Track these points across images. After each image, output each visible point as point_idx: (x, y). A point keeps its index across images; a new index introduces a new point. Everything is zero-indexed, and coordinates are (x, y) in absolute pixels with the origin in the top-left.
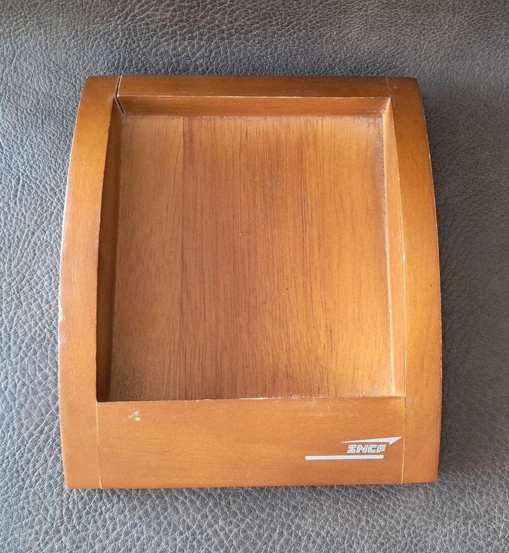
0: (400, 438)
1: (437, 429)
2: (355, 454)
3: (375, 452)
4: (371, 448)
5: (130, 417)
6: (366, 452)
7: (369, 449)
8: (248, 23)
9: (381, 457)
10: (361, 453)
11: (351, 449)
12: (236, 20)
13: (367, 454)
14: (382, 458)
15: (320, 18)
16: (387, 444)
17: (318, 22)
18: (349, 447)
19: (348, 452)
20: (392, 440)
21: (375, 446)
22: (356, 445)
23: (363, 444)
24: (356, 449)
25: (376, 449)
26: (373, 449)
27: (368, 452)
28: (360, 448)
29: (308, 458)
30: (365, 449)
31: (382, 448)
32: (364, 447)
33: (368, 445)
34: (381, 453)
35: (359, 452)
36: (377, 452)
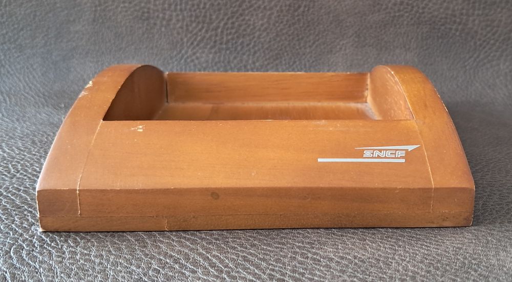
0: (419, 146)
4: (389, 153)
5: (133, 129)
6: (384, 156)
7: (388, 154)
8: (266, 63)
9: (403, 161)
10: (379, 157)
11: (367, 153)
12: (258, 60)
15: (315, 57)
16: (406, 150)
17: (313, 62)
18: (365, 152)
19: (364, 156)
20: (410, 148)
21: (394, 152)
22: (372, 151)
23: (380, 150)
24: (373, 154)
25: (395, 154)
26: (391, 154)
27: (387, 156)
28: (376, 153)
29: (320, 160)
30: (382, 154)
31: (401, 154)
32: (381, 152)
33: (385, 151)
34: (401, 157)
35: (376, 156)
36: (397, 156)
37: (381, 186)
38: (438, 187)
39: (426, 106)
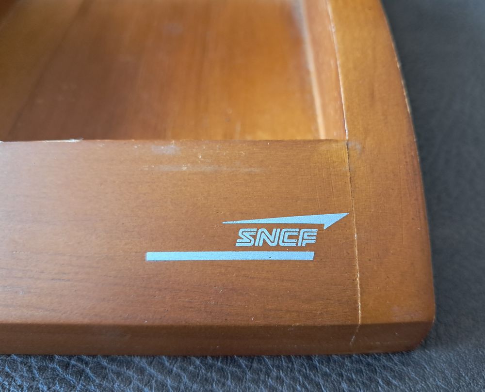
0: (345, 214)
1: (416, 199)
2: (254, 248)
3: (294, 245)
4: (287, 234)
6: (275, 244)
7: (282, 237)
9: (309, 256)
10: (266, 247)
11: (245, 237)
13: (278, 248)
14: (311, 258)
16: (319, 227)
18: (240, 234)
19: (237, 245)
20: (328, 220)
21: (294, 231)
22: (255, 230)
23: (270, 228)
24: (255, 237)
25: (297, 237)
26: (290, 237)
27: (281, 244)
28: (263, 236)
29: (151, 256)
30: (272, 239)
31: (308, 237)
32: (271, 235)
33: (279, 230)
34: (308, 247)
35: (261, 244)
36: (299, 244)
37: (261, 322)
38: (369, 322)
39: (372, 95)
